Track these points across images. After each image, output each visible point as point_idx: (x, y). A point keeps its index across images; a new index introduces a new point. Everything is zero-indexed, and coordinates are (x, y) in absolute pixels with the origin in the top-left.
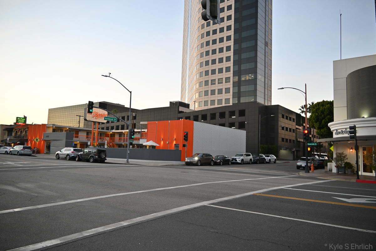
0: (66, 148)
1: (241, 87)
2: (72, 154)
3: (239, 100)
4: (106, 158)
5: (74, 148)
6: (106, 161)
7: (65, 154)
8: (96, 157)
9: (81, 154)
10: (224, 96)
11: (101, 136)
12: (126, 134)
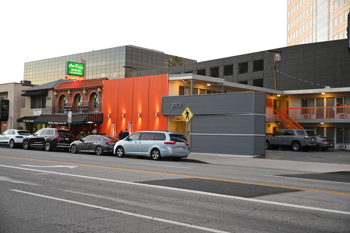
12: (325, 100)
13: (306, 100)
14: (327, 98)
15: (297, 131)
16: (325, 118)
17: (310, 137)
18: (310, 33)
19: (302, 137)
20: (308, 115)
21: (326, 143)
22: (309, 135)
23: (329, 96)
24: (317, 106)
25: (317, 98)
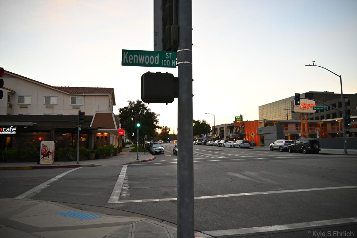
0: (278, 140)
2: (284, 146)
4: (320, 149)
5: (286, 140)
6: (320, 152)
7: (278, 145)
8: (310, 148)
9: (293, 146)
11: (311, 126)
20: (333, 130)
23: (339, 121)
24: (337, 126)
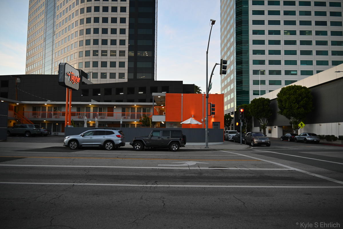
1: (138, 63)
3: (135, 76)
10: (117, 70)
12: (47, 108)
13: (35, 108)
14: (48, 107)
15: (29, 125)
16: (47, 118)
17: (37, 129)
18: (41, 68)
19: (32, 129)
20: (36, 116)
21: (46, 132)
22: (36, 127)
23: (49, 106)
24: (42, 111)
25: (42, 107)
